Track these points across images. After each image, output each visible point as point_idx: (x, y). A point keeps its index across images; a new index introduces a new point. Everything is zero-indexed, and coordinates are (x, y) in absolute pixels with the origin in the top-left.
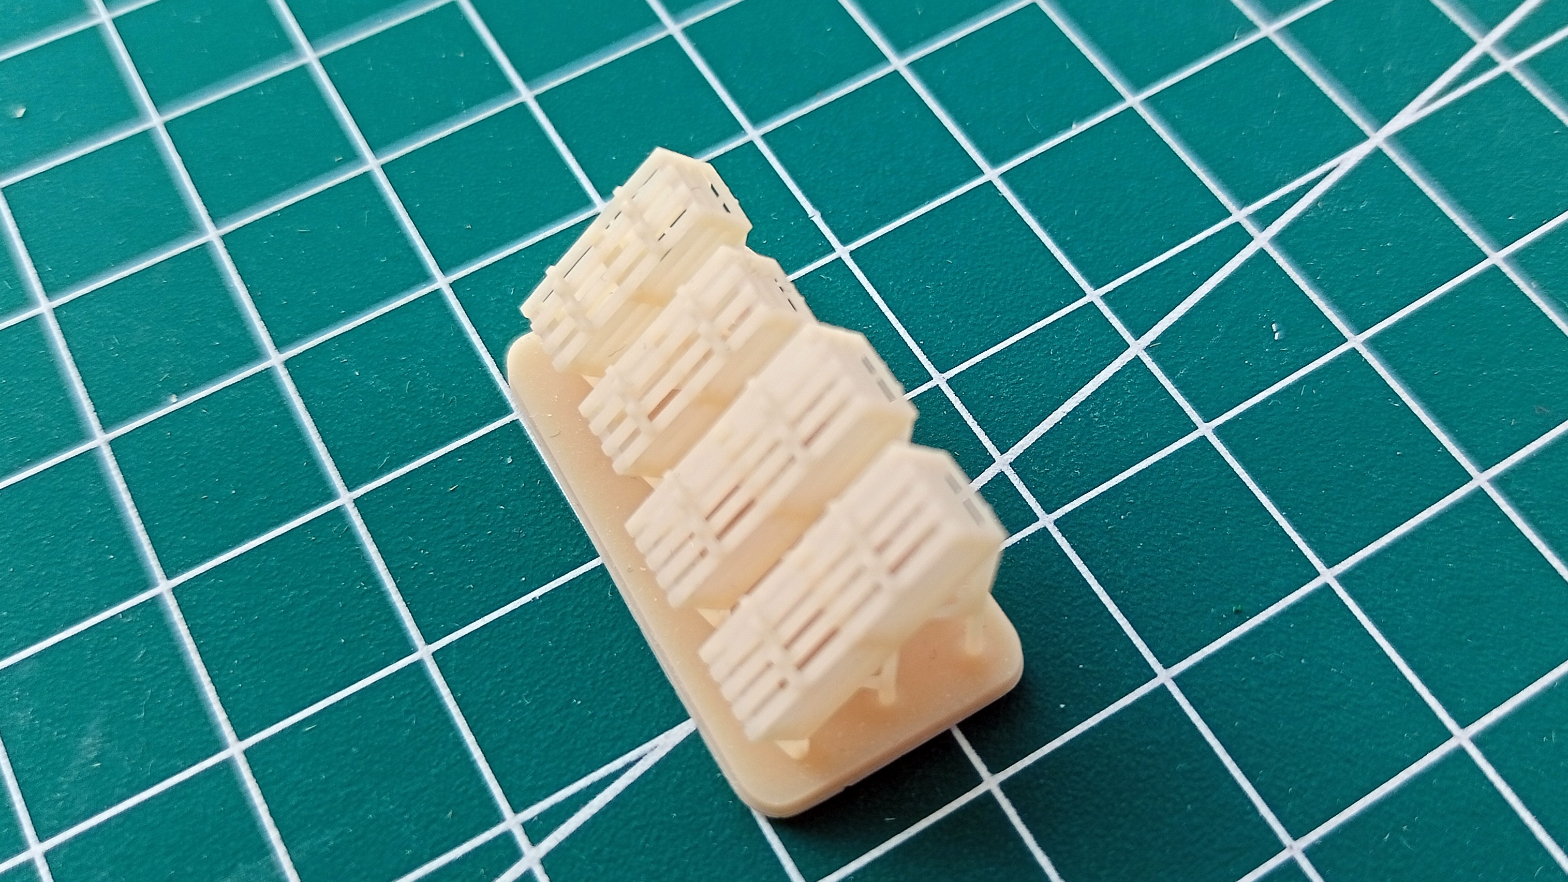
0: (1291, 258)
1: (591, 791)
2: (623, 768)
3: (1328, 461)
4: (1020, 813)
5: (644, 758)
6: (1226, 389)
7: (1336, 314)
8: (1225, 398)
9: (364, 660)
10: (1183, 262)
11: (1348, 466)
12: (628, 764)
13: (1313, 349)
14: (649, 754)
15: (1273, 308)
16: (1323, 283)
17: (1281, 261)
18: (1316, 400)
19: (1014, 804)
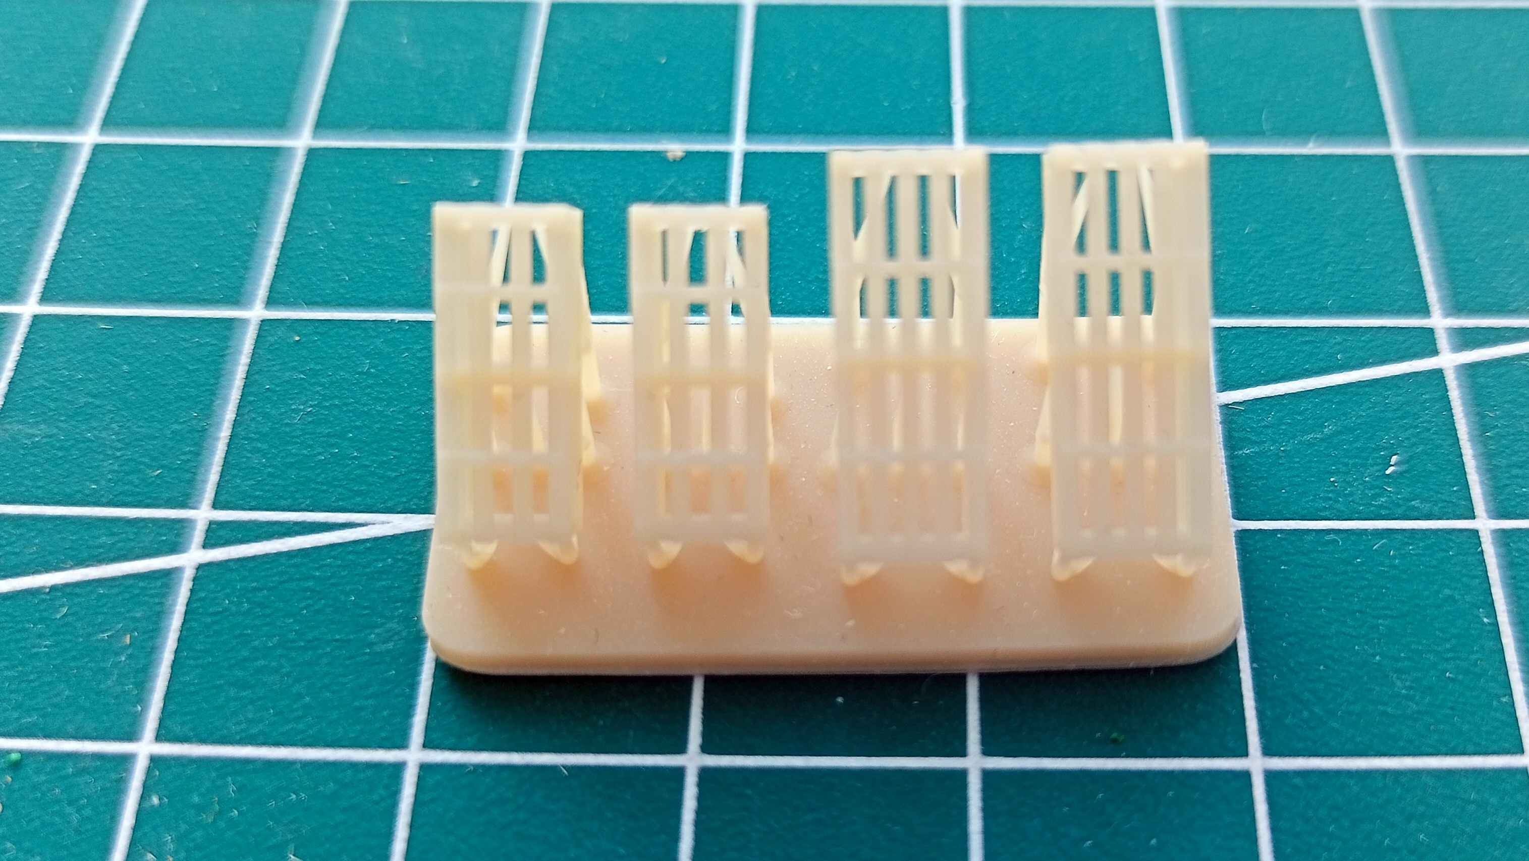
0: (1470, 397)
1: (296, 528)
2: (343, 524)
3: (1352, 636)
4: (699, 812)
5: (369, 526)
6: (1286, 495)
7: (1482, 483)
8: (1278, 505)
9: (200, 293)
10: (1335, 338)
11: (1374, 656)
12: (350, 523)
13: (1426, 507)
14: (377, 526)
15: (1408, 439)
16: (1491, 442)
17: (1455, 394)
18: (1387, 562)
19: (700, 798)
